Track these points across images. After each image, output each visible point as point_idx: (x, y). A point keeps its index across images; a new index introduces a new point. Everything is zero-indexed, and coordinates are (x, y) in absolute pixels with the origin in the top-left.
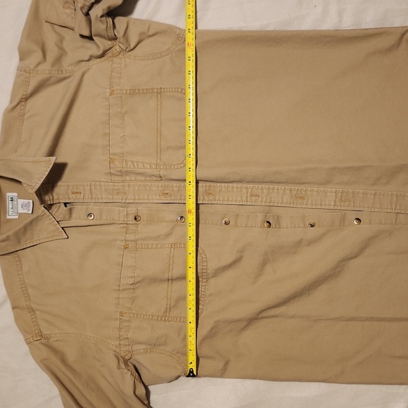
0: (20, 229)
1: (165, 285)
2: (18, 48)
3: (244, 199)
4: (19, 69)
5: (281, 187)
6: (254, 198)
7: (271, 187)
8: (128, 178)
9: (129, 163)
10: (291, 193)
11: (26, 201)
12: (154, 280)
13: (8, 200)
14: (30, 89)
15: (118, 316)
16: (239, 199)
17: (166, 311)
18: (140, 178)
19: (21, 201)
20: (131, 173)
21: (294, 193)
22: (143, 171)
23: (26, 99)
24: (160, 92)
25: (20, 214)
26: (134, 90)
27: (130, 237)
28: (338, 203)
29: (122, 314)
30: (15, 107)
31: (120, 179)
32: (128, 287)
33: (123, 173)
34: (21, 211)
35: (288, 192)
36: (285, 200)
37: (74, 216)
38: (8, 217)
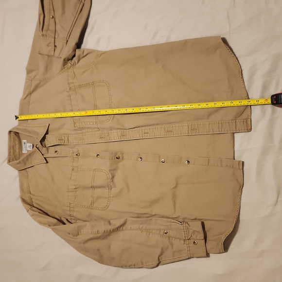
0: (25, 158)
1: (91, 190)
2: (26, 69)
3: (141, 136)
4: (26, 79)
5: (159, 126)
6: (146, 135)
7: (154, 127)
8: (84, 131)
9: (83, 123)
10: (165, 129)
11: (30, 144)
12: (86, 188)
13: (23, 143)
14: (32, 89)
15: (68, 205)
16: (138, 136)
17: (91, 204)
18: (90, 130)
19: (28, 144)
20: (85, 128)
22: (89, 126)
23: (30, 94)
24: (93, 84)
25: (28, 151)
26: (80, 85)
27: (75, 164)
28: (189, 132)
29: (70, 204)
30: (25, 98)
31: (80, 132)
32: (73, 190)
33: (81, 129)
34: (28, 149)
35: (163, 129)
36: (162, 134)
37: (49, 152)
38: (23, 152)
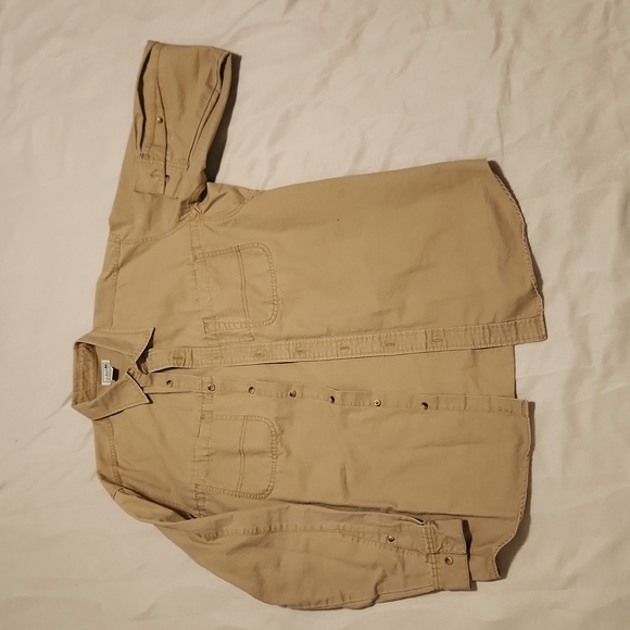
0: (106, 395)
1: (238, 459)
2: (110, 220)
3: (335, 353)
5: (370, 335)
6: (344, 351)
7: (360, 336)
8: (224, 341)
9: (222, 325)
10: (380, 341)
13: (103, 366)
14: (121, 259)
15: (193, 487)
16: (329, 353)
17: (237, 487)
18: (235, 339)
20: (225, 335)
21: (383, 340)
22: (234, 331)
23: (118, 268)
24: (238, 250)
26: (215, 252)
27: (206, 407)
28: (429, 345)
29: (196, 486)
30: (108, 277)
31: (216, 342)
32: (203, 458)
33: (218, 336)
35: (377, 340)
36: (375, 349)
37: (155, 382)
38: (103, 384)
